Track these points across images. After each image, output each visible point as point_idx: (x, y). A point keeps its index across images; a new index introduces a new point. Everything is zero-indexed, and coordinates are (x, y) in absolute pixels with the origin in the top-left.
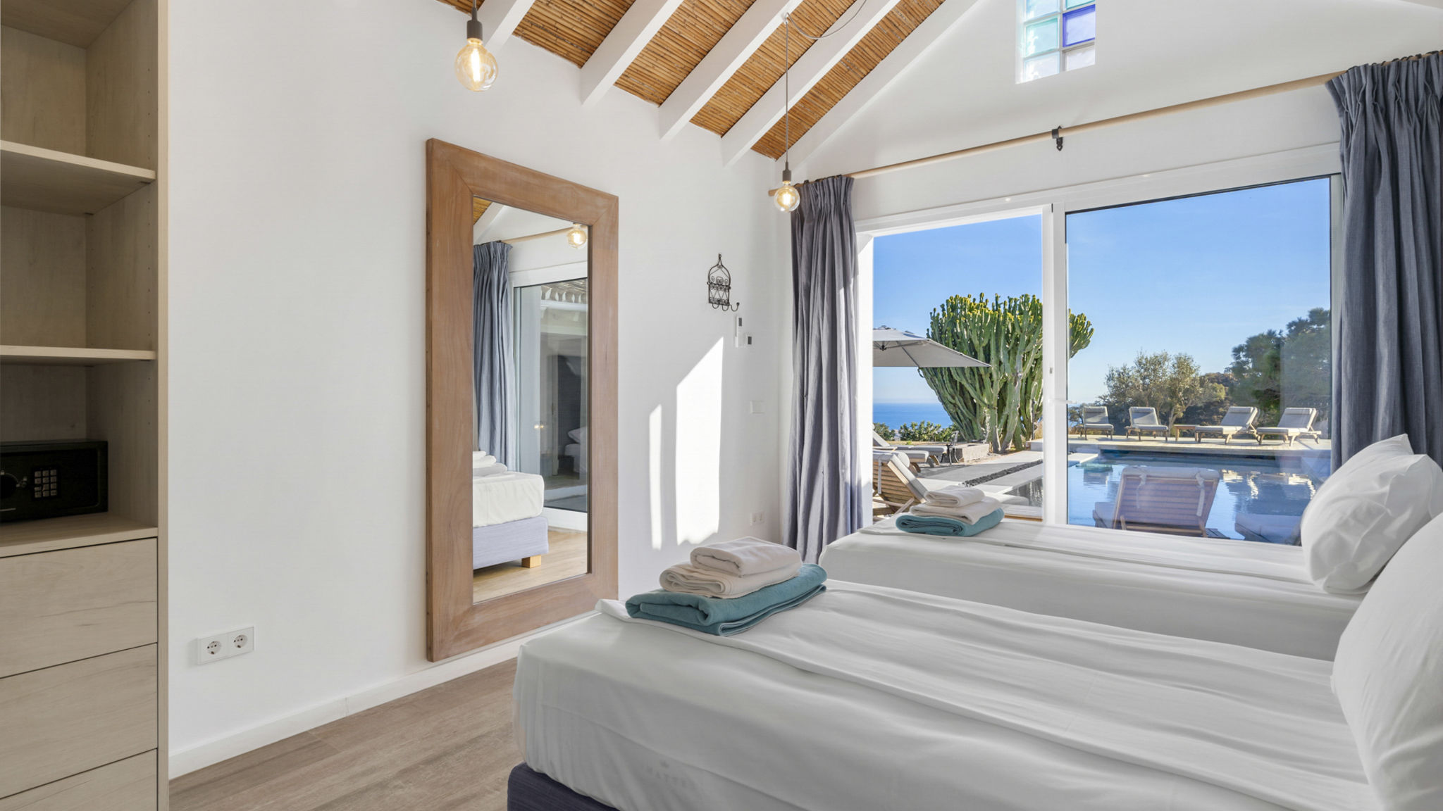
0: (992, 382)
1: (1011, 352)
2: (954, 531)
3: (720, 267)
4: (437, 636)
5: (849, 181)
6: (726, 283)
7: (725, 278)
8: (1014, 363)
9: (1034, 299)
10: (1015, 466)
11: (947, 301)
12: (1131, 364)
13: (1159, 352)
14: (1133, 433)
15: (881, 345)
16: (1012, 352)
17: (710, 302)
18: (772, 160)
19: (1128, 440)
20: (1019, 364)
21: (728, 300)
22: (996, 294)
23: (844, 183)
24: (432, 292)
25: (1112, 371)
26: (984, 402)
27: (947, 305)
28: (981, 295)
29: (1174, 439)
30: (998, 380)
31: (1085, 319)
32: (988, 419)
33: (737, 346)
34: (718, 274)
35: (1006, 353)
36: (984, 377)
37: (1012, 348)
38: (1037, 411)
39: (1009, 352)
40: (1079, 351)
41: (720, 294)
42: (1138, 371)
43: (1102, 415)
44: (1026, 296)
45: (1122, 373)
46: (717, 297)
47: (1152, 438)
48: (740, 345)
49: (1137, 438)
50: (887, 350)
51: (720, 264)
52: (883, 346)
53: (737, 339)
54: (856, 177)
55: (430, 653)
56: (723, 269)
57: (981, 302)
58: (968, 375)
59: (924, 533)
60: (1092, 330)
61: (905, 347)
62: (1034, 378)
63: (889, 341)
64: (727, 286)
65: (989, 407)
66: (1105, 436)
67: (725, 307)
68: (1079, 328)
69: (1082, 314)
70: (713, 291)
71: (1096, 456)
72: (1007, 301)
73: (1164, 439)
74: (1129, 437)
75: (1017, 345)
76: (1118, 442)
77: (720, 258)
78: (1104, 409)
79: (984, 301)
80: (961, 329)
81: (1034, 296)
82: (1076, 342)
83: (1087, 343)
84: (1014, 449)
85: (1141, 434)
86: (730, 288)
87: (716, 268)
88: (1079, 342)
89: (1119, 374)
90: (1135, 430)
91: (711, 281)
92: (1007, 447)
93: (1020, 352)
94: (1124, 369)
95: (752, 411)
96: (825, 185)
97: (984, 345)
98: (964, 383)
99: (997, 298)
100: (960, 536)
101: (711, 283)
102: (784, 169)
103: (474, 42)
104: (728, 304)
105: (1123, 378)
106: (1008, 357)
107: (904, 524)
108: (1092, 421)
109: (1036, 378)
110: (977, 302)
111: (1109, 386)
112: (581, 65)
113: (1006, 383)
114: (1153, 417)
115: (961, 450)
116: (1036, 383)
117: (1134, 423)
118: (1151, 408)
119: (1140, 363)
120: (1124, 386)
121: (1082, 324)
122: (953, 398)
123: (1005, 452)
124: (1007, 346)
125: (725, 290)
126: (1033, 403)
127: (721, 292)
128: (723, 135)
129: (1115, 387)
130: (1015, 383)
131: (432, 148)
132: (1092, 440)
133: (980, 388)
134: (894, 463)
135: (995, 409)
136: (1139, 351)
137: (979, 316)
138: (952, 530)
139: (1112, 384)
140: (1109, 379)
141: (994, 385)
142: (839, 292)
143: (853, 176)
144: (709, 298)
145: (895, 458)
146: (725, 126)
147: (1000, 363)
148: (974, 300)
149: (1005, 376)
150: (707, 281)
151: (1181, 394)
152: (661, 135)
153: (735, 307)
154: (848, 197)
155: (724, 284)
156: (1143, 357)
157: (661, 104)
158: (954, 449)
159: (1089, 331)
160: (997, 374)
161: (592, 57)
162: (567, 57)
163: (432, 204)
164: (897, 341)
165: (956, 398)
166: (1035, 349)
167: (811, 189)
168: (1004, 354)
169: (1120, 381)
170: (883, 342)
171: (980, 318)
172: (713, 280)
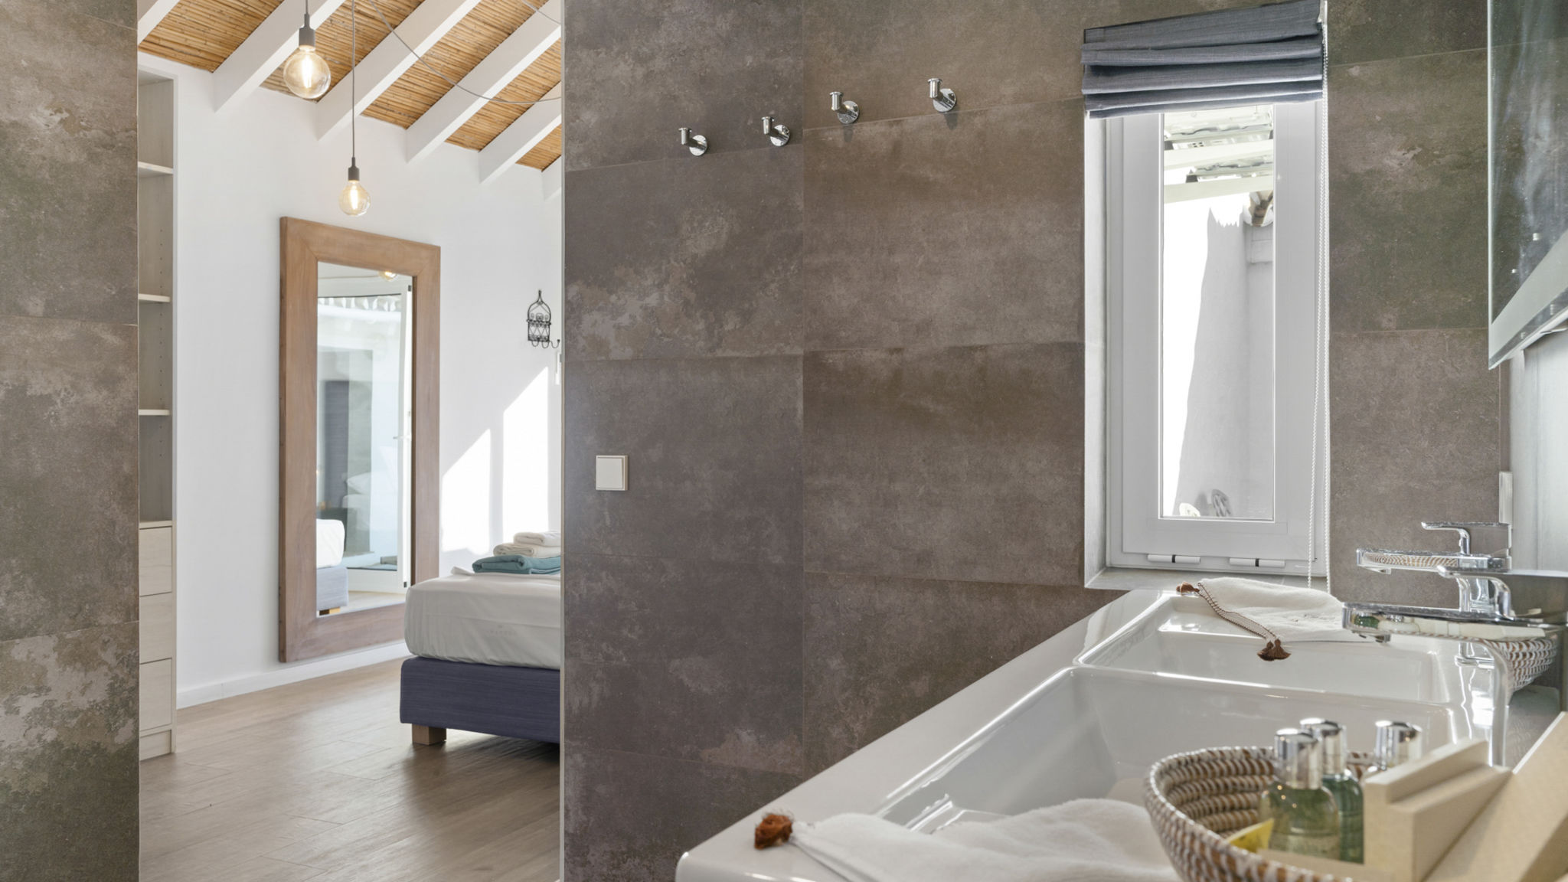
3: (540, 304)
4: (289, 640)
6: (546, 319)
7: (545, 314)
17: (529, 339)
21: (549, 337)
24: (285, 349)
33: (558, 382)
34: (539, 311)
41: (540, 331)
46: (537, 334)
51: (540, 300)
55: (282, 655)
56: (543, 305)
64: (547, 322)
67: (545, 344)
70: (533, 328)
77: (540, 295)
86: (550, 324)
87: (536, 305)
91: (531, 318)
101: (531, 320)
103: (354, 182)
104: (548, 340)
112: (407, 127)
125: (545, 326)
127: (541, 329)
128: (543, 170)
131: (286, 225)
144: (529, 335)
146: (545, 163)
150: (527, 318)
152: (481, 180)
153: (555, 343)
155: (544, 320)
157: (481, 150)
161: (417, 122)
162: (396, 122)
163: (286, 272)
172: (533, 317)
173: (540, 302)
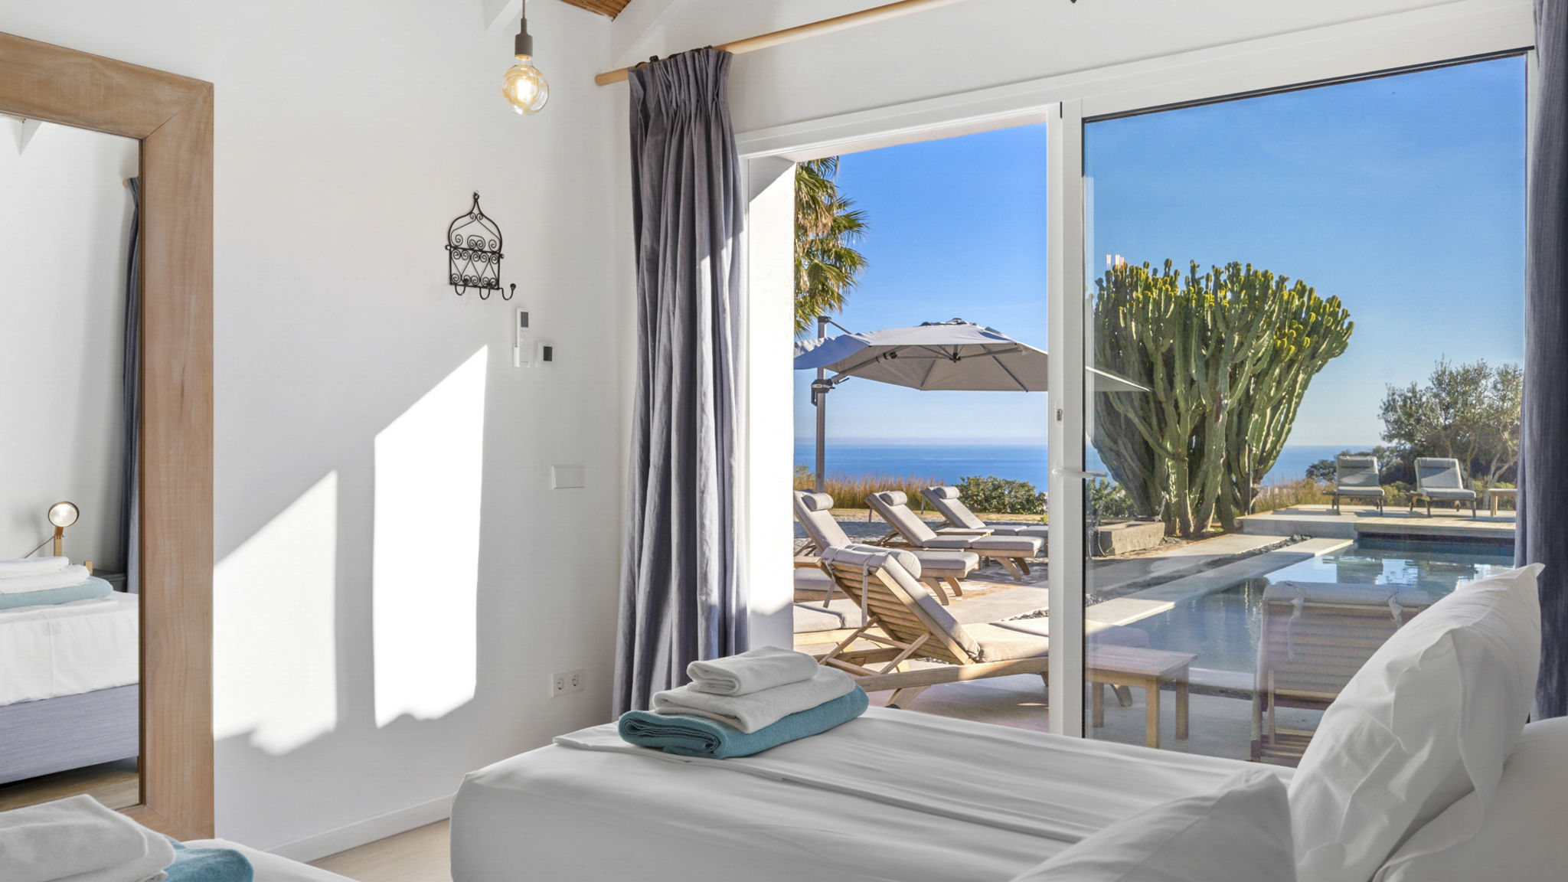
0: (1179, 414)
1: (1211, 362)
2: (709, 746)
3: (475, 218)
5: (722, 57)
6: (491, 246)
7: (489, 237)
8: (1216, 382)
9: (1248, 270)
10: (1217, 558)
11: (1108, 273)
12: (1424, 383)
13: (1472, 363)
14: (1420, 503)
15: (951, 352)
16: (1210, 364)
17: (452, 282)
18: (604, 19)
19: (1412, 515)
20: (1224, 383)
21: (498, 280)
22: (1192, 261)
23: (712, 61)
25: (1393, 394)
26: (1165, 450)
27: (1108, 281)
28: (1168, 264)
29: (1486, 513)
30: (1187, 410)
31: (1339, 306)
32: (1173, 478)
33: (517, 364)
34: (470, 231)
35: (1201, 364)
36: (1164, 405)
37: (1213, 355)
38: (1260, 463)
39: (1207, 364)
40: (1330, 360)
41: (478, 268)
42: (1436, 396)
43: (1367, 472)
44: (1236, 266)
45: (1410, 399)
46: (470, 272)
47: (1453, 512)
48: (523, 362)
49: (1424, 511)
50: (963, 360)
51: (476, 211)
52: (955, 354)
53: (517, 350)
54: (735, 51)
56: (484, 221)
57: (1166, 274)
58: (1137, 403)
59: (660, 749)
60: (1351, 324)
61: (998, 356)
62: (1253, 406)
63: (964, 345)
64: (493, 253)
65: (1174, 456)
66: (1374, 508)
67: (490, 293)
68: (1328, 321)
69: (1334, 297)
70: (460, 263)
71: (1350, 542)
72: (1212, 273)
73: (1469, 513)
74: (1414, 509)
75: (1221, 350)
76: (1396, 518)
77: (476, 200)
78: (1372, 462)
79: (1172, 273)
80: (1126, 323)
81: (1249, 265)
82: (1324, 345)
83: (1343, 346)
84: (1221, 530)
85: (1431, 504)
86: (501, 256)
87: (467, 219)
88: (1330, 345)
89: (1405, 401)
90: (1423, 498)
91: (454, 243)
92: (1204, 526)
93: (1226, 363)
94: (1413, 391)
95: (554, 485)
96: (681, 66)
97: (1164, 349)
98: (1132, 415)
99: (1193, 269)
100: (715, 757)
101: (456, 248)
102: (519, 32)
104: (497, 286)
105: (1411, 408)
106: (1204, 371)
107: (633, 728)
108: (1351, 483)
109: (1256, 406)
110: (1160, 275)
111: (1387, 421)
113: (1203, 417)
114: (1455, 474)
115: (1109, 533)
116: (1257, 416)
117: (1421, 486)
118: (1451, 460)
119: (1439, 381)
120: (1412, 421)
121: (1334, 314)
122: (1116, 443)
123: (1199, 536)
124: (1204, 352)
125: (490, 260)
126: (1250, 450)
127: (480, 265)
129: (1396, 422)
130: (1217, 417)
132: (1349, 514)
133: (1159, 424)
134: (888, 572)
135: (1184, 461)
136: (1440, 360)
137: (1154, 299)
138: (704, 746)
139: (1392, 417)
140: (1386, 409)
141: (1181, 419)
142: (700, 264)
143: (730, 49)
144: (451, 276)
145: (891, 562)
147: (1192, 382)
148: (1155, 271)
149: (1200, 404)
150: (447, 243)
151: (1506, 435)
153: (508, 292)
154: (721, 88)
155: (486, 249)
156: (1444, 373)
158: (1096, 533)
159: (1345, 326)
160: (1186, 400)
164: (982, 345)
165: (1120, 442)
166: (1252, 358)
167: (658, 72)
168: (1197, 366)
169: (1406, 413)
170: (956, 346)
171: (1157, 303)
172: (460, 241)
173: (476, 214)
